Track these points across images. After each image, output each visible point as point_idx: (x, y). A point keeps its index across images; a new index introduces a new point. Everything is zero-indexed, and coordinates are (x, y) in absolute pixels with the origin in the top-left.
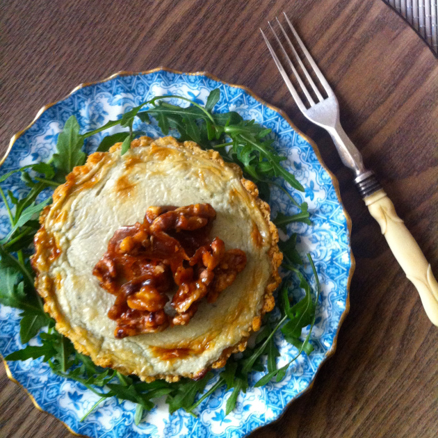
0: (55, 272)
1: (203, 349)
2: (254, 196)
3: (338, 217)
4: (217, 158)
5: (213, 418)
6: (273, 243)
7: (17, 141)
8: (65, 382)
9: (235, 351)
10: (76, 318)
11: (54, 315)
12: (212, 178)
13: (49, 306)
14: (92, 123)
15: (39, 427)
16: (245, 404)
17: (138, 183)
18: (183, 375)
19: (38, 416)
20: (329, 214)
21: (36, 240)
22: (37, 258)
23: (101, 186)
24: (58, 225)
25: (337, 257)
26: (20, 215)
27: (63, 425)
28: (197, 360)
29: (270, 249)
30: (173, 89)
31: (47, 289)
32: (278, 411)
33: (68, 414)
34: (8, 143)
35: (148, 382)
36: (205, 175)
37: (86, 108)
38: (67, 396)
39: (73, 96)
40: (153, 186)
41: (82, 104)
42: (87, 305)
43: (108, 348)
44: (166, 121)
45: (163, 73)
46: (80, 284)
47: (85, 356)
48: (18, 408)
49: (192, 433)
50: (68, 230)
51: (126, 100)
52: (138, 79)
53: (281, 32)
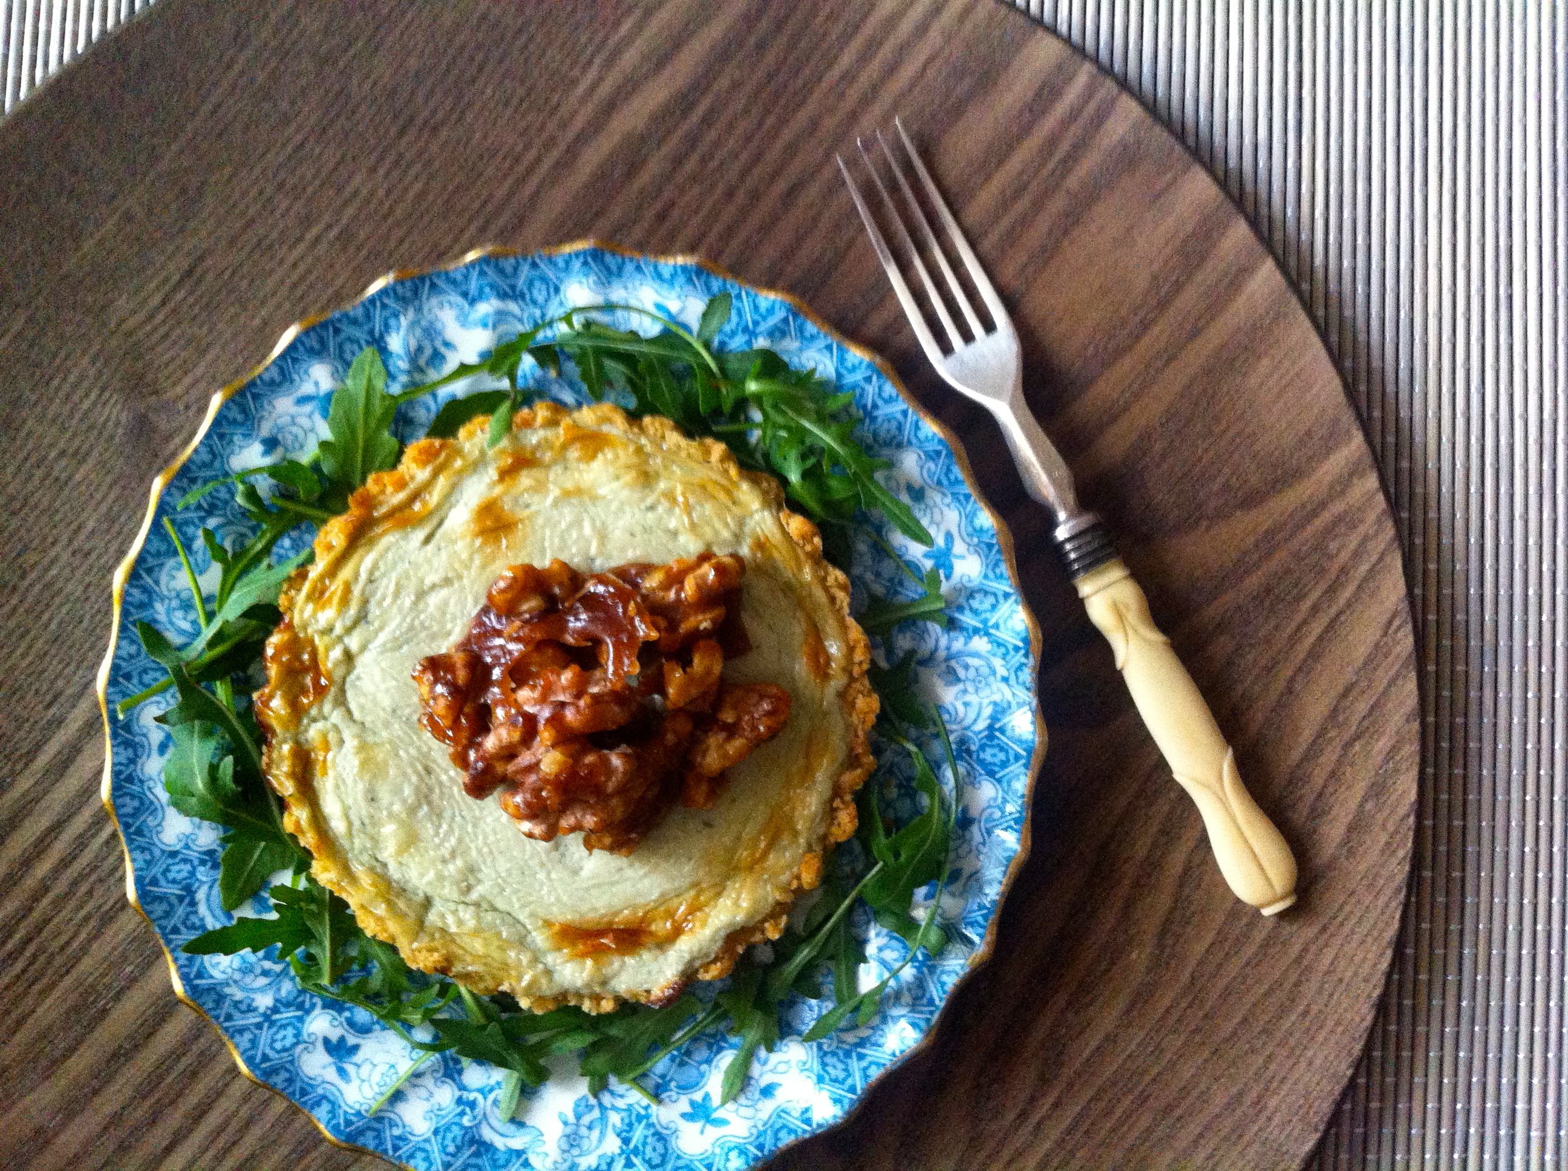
0: (313, 733)
1: (677, 932)
2: (810, 556)
3: (1010, 624)
4: (722, 460)
5: (684, 1116)
6: (856, 671)
7: (225, 406)
8: (318, 1011)
9: (757, 937)
10: (364, 849)
11: (308, 840)
12: (709, 509)
13: (296, 817)
14: (416, 368)
15: (248, 1123)
16: (764, 1082)
17: (528, 518)
18: (626, 996)
19: (246, 1098)
20: (988, 615)
21: (270, 651)
22: (271, 697)
23: (435, 521)
24: (327, 615)
25: (1005, 721)
26: (232, 589)
27: (309, 1121)
28: (661, 958)
29: (848, 686)
30: (617, 294)
31: (293, 775)
32: (846, 1102)
33: (320, 1091)
34: (203, 410)
35: (539, 1012)
36: (691, 501)
37: (402, 332)
38: (320, 1046)
39: (372, 301)
40: (563, 525)
41: (392, 322)
42: (391, 815)
43: (440, 924)
44: (600, 367)
45: (596, 255)
46: (377, 764)
47: (382, 944)
48: (194, 1074)
49: (630, 1152)
50: (349, 630)
51: (501, 316)
52: (534, 265)
53: (889, 169)
